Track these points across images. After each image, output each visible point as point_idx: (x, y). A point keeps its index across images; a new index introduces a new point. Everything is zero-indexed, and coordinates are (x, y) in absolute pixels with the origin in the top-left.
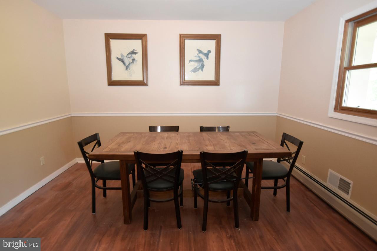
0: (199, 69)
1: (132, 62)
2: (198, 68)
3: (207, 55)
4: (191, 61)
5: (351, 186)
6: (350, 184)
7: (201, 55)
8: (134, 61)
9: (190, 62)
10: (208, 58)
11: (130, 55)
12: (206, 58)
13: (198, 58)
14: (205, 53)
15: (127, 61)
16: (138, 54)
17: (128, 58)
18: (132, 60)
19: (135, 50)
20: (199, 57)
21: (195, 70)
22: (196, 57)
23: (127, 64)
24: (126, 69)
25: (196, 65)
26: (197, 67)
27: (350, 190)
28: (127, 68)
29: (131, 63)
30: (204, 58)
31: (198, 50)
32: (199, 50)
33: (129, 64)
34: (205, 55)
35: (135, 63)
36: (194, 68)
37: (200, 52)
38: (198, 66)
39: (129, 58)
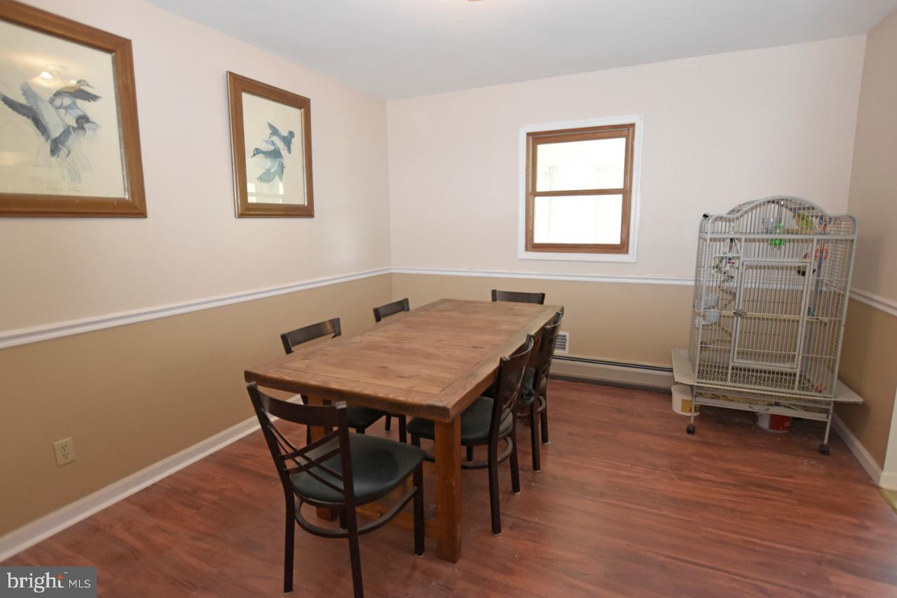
0: (275, 173)
1: (75, 125)
2: (272, 171)
3: (287, 141)
4: (257, 151)
5: (567, 338)
6: (565, 336)
7: (275, 139)
8: (86, 125)
9: (254, 155)
10: (289, 150)
11: (67, 101)
12: (286, 148)
13: (272, 148)
14: (284, 137)
15: (56, 121)
16: (99, 102)
17: (57, 108)
18: (77, 120)
19: (88, 86)
20: (273, 143)
21: (266, 178)
22: (267, 142)
23: (56, 132)
24: (54, 151)
25: (268, 163)
26: (270, 169)
27: (567, 344)
28: (56, 146)
29: (74, 129)
30: (284, 149)
31: (271, 126)
32: (273, 127)
33: (67, 132)
34: (285, 143)
35: (89, 132)
36: (265, 171)
37: (275, 131)
38: (273, 167)
39: (62, 111)
